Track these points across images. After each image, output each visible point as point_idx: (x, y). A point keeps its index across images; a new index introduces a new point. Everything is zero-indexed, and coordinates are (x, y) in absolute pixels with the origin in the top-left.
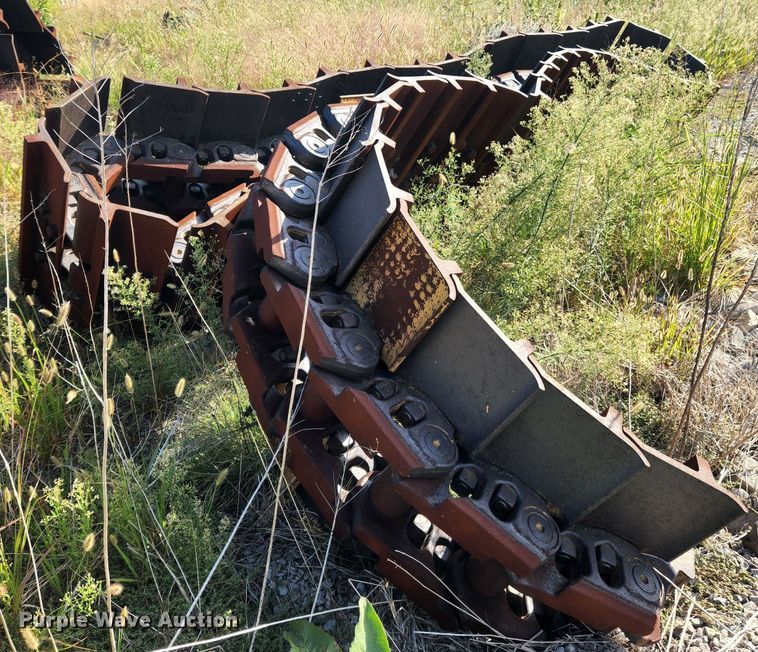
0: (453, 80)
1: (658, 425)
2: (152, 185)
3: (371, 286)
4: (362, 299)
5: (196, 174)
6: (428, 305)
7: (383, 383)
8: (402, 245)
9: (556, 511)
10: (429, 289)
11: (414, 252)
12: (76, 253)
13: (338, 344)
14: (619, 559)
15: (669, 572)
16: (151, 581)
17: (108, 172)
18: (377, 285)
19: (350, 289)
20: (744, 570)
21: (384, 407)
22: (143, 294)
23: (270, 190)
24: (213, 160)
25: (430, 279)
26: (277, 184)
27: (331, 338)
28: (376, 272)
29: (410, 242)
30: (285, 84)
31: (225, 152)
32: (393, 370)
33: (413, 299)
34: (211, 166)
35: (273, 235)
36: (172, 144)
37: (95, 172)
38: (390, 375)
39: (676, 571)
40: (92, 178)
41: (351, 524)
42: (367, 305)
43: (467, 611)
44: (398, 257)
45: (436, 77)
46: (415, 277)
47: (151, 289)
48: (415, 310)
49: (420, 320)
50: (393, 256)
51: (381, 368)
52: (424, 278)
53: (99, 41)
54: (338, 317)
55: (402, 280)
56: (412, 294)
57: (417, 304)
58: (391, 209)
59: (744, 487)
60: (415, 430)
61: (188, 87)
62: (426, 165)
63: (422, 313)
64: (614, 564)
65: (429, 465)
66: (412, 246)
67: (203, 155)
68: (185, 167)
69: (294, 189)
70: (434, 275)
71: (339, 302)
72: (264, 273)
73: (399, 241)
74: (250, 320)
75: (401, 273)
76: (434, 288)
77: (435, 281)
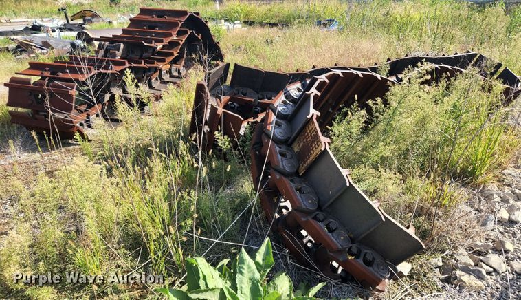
0: (360, 73)
1: (426, 230)
2: (241, 106)
3: (300, 144)
4: (296, 150)
5: (257, 103)
6: (315, 153)
7: (296, 179)
9: (352, 236)
11: (314, 133)
12: (209, 127)
13: (282, 162)
14: (374, 259)
15: (396, 270)
16: (211, 233)
17: (224, 98)
18: (301, 145)
19: (293, 146)
20: (440, 287)
21: (293, 185)
22: (227, 143)
23: (273, 107)
24: (263, 98)
25: (317, 142)
26: (275, 106)
27: (280, 160)
28: (302, 140)
30: (297, 71)
31: (269, 96)
32: (301, 175)
33: (311, 150)
34: (262, 101)
35: (269, 122)
36: (249, 90)
37: (220, 98)
38: (299, 176)
39: (399, 270)
40: (218, 100)
41: (277, 226)
42: (297, 152)
43: (312, 263)
45: (352, 71)
47: (230, 142)
48: (311, 154)
49: (312, 157)
50: (308, 135)
51: (297, 173)
52: (316, 143)
53: (237, 49)
54: (285, 154)
55: (309, 143)
56: (311, 148)
57: (312, 152)
58: (309, 117)
59: (455, 260)
60: (303, 195)
61: (258, 69)
62: (343, 107)
63: (313, 155)
64: (371, 259)
65: (304, 207)
67: (260, 96)
68: (253, 100)
69: (282, 108)
70: (319, 141)
71: (288, 149)
72: (263, 135)
73: (310, 129)
74: (258, 153)
75: (309, 140)
76: (318, 146)
77: (319, 144)
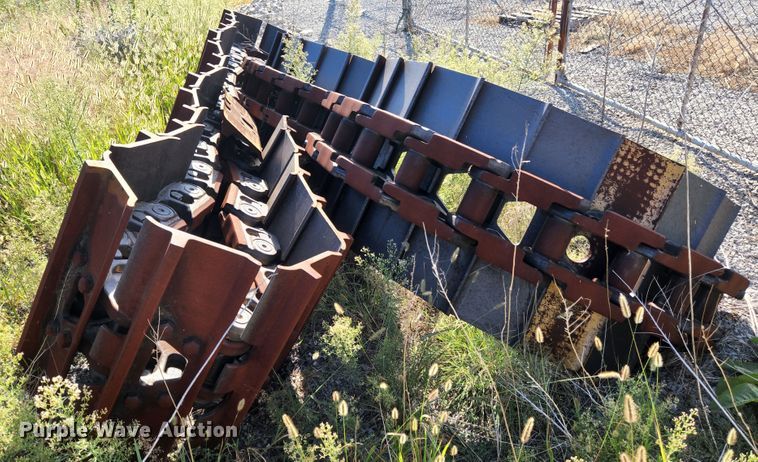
3: (607, 192)
6: (663, 181)
8: (626, 155)
10: (660, 171)
11: (639, 154)
25: (658, 165)
28: (608, 182)
29: (633, 150)
33: (648, 184)
44: (626, 164)
46: (646, 168)
48: (652, 189)
49: (661, 193)
50: (620, 165)
52: (653, 167)
55: (634, 177)
56: (646, 181)
57: (652, 185)
63: (659, 188)
66: (636, 151)
70: (661, 161)
73: (623, 153)
75: (632, 172)
76: (664, 169)
77: (663, 164)
